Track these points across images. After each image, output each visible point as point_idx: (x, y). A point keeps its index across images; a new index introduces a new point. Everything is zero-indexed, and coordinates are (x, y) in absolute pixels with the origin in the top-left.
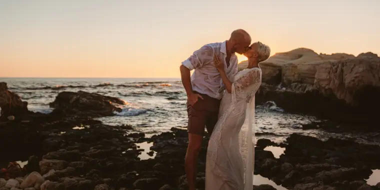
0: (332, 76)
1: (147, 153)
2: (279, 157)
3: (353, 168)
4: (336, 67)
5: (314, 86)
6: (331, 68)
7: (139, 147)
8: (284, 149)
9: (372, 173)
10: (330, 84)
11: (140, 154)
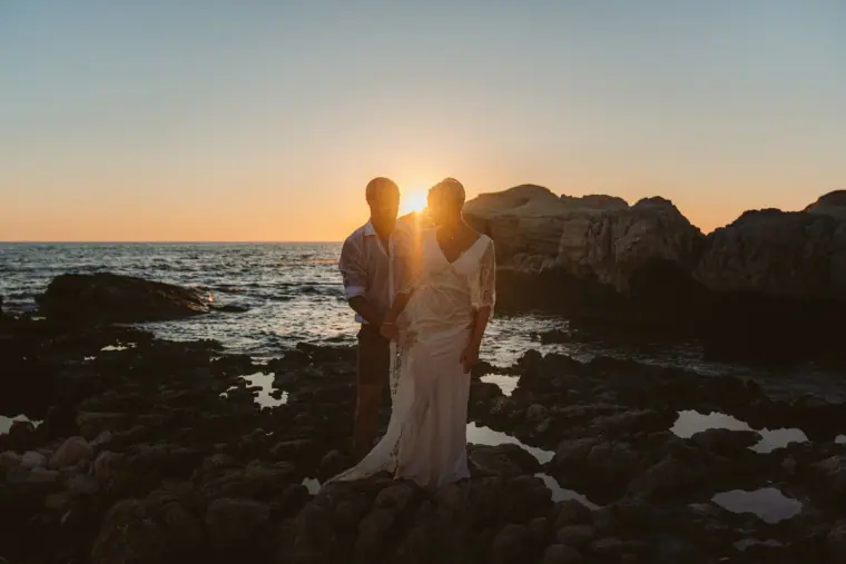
0: (592, 240)
1: (270, 394)
2: (510, 394)
3: (648, 411)
4: (598, 224)
5: (558, 258)
6: (590, 227)
7: (250, 383)
8: (517, 379)
9: (677, 417)
10: (587, 255)
11: (257, 395)
